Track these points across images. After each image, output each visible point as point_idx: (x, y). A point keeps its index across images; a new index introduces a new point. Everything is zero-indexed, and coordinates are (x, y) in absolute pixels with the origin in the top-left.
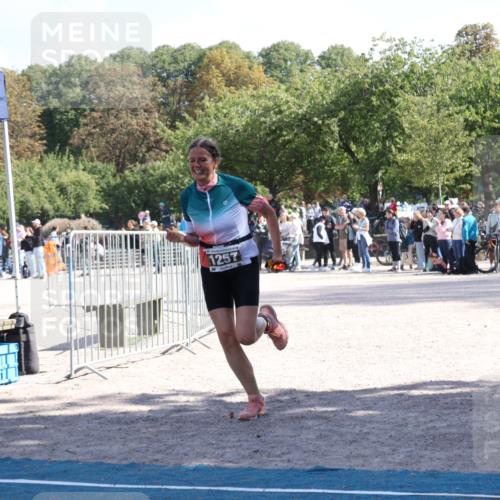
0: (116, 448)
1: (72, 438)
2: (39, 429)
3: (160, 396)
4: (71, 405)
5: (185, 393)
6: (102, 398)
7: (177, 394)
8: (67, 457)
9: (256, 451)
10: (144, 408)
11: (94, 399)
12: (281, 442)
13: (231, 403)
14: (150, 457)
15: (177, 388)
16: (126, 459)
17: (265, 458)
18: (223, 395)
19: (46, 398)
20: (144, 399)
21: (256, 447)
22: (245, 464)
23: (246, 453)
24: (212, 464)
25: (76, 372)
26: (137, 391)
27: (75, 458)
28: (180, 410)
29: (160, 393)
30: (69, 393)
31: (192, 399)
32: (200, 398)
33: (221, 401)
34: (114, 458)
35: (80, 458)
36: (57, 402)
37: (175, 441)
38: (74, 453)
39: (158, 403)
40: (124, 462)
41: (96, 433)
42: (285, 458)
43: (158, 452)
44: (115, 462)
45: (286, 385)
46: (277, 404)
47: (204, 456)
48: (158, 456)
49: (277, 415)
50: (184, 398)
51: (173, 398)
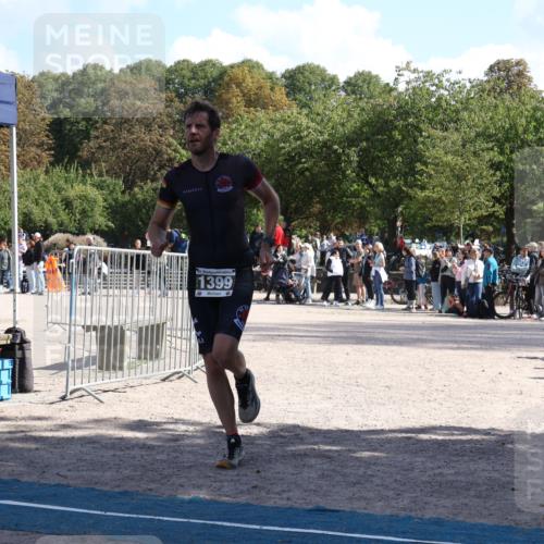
0: (109, 475)
1: (64, 462)
2: (29, 450)
3: (157, 424)
4: (65, 427)
5: (184, 422)
6: (98, 422)
7: (176, 422)
8: (57, 480)
9: (255, 487)
10: (141, 435)
11: (89, 422)
12: (282, 479)
14: (144, 486)
15: (176, 416)
16: (119, 486)
17: (263, 494)
19: (39, 419)
20: (140, 425)
21: (255, 483)
22: (243, 499)
23: (245, 488)
24: (207, 497)
25: (71, 393)
26: (134, 417)
27: (65, 482)
28: (176, 439)
29: (158, 420)
30: (64, 414)
31: (191, 428)
32: (197, 428)
34: (107, 484)
35: (71, 482)
36: (49, 423)
37: (171, 471)
38: (66, 477)
39: (155, 431)
40: (117, 490)
41: (88, 457)
42: (285, 495)
43: (153, 481)
44: (106, 488)
45: (290, 421)
46: (280, 440)
47: (199, 487)
48: (153, 486)
49: (279, 451)
50: (183, 428)
51: (171, 427)
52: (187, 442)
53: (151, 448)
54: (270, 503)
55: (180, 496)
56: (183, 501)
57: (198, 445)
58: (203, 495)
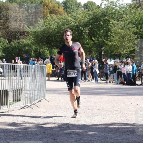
3: (19, 124)
5: (29, 123)
7: (26, 123)
10: (14, 128)
13: (45, 127)
15: (26, 121)
18: (42, 124)
28: (26, 129)
29: (20, 122)
31: (31, 125)
32: (34, 125)
33: (42, 126)
39: (19, 126)
46: (62, 128)
49: (61, 132)
50: (28, 125)
51: (24, 125)
52: (30, 130)
53: (17, 132)
57: (34, 131)
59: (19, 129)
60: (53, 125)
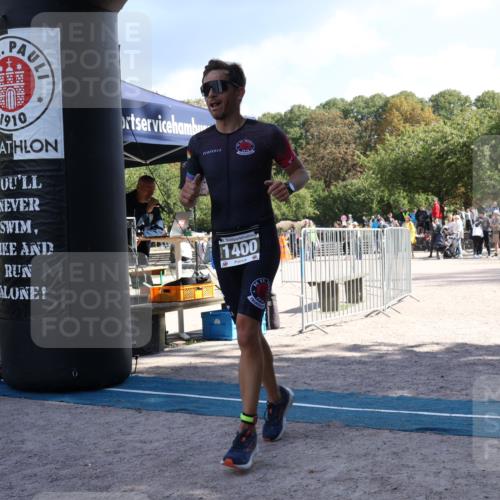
0: (338, 383)
1: (308, 374)
2: (284, 367)
3: (367, 346)
4: (305, 351)
5: (385, 345)
6: (326, 346)
7: (380, 344)
8: (305, 387)
9: (442, 387)
10: (357, 354)
11: (320, 347)
12: (459, 381)
13: (420, 352)
14: (364, 389)
15: (379, 341)
16: (347, 390)
17: (448, 392)
18: (412, 347)
19: (287, 346)
20: (355, 348)
21: (441, 384)
22: (434, 396)
23: (435, 388)
24: (409, 395)
25: (306, 327)
26: (350, 342)
27: (310, 388)
28: (381, 356)
29: (367, 344)
30: (303, 343)
31: (390, 348)
32: (396, 348)
33: (412, 351)
34: (338, 389)
35: (315, 388)
36: (294, 348)
37: (381, 378)
38: (309, 384)
39: (366, 351)
40: (346, 392)
41: (323, 371)
42: (464, 392)
43: (371, 386)
44: (339, 391)
45: (460, 340)
46: (455, 354)
47: (403, 388)
48: (370, 389)
49: (455, 361)
50: (385, 348)
51: (377, 348)
52: (389, 357)
53: (365, 363)
54: (454, 398)
55: (391, 395)
56: (393, 398)
57: (397, 360)
58: (406, 393)
59: (368, 357)
60: (436, 348)
